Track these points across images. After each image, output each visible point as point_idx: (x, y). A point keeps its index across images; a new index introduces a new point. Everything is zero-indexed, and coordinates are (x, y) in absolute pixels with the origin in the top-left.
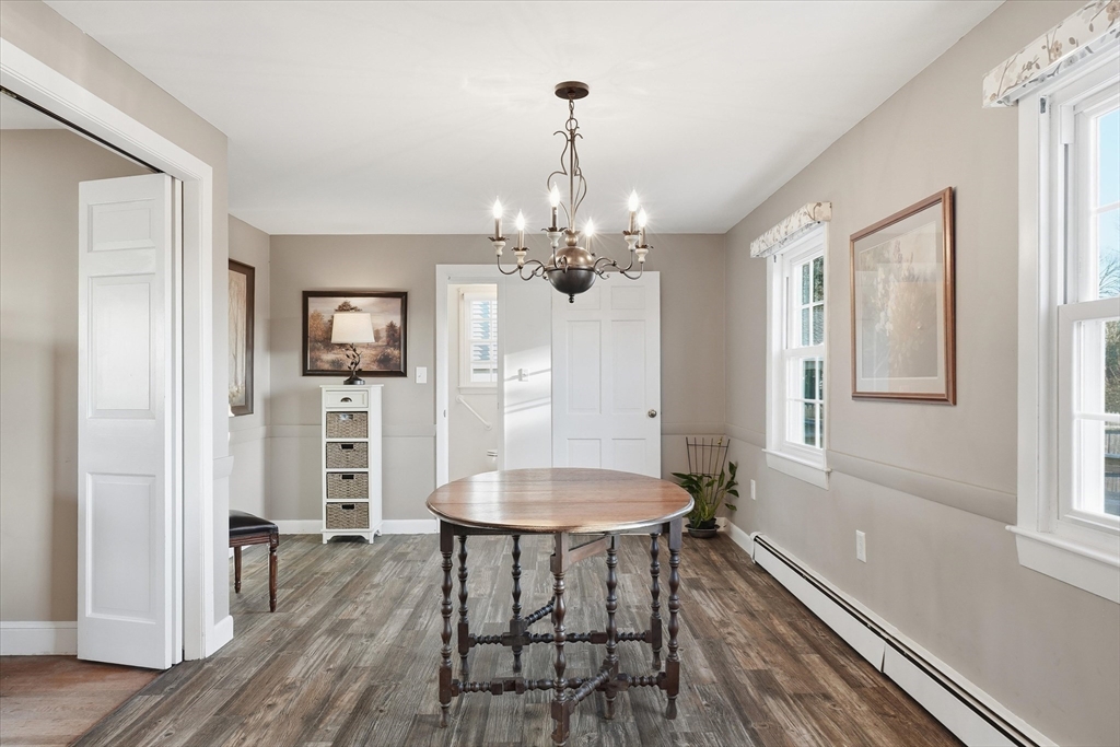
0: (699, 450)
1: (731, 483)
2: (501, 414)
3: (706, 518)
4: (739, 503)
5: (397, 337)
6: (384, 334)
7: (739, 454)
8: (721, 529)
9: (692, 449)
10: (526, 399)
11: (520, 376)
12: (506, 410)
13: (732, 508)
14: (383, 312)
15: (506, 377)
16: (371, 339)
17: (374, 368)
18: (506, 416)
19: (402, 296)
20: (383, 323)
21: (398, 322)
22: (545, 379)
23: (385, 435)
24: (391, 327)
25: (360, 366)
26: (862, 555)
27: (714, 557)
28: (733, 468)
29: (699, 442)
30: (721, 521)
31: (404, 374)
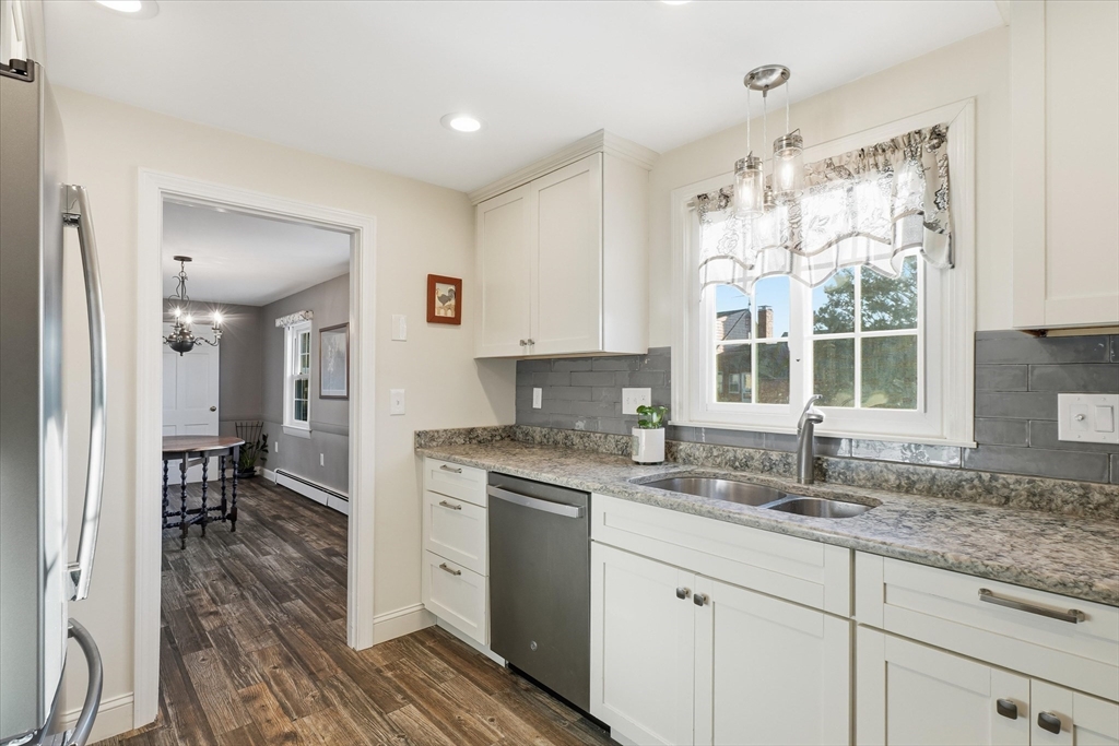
0: (244, 429)
1: (265, 446)
3: (247, 466)
4: (269, 456)
7: (269, 429)
8: (258, 473)
9: (239, 429)
13: (264, 459)
26: (322, 463)
27: (253, 485)
28: (265, 438)
29: (244, 424)
30: (257, 468)
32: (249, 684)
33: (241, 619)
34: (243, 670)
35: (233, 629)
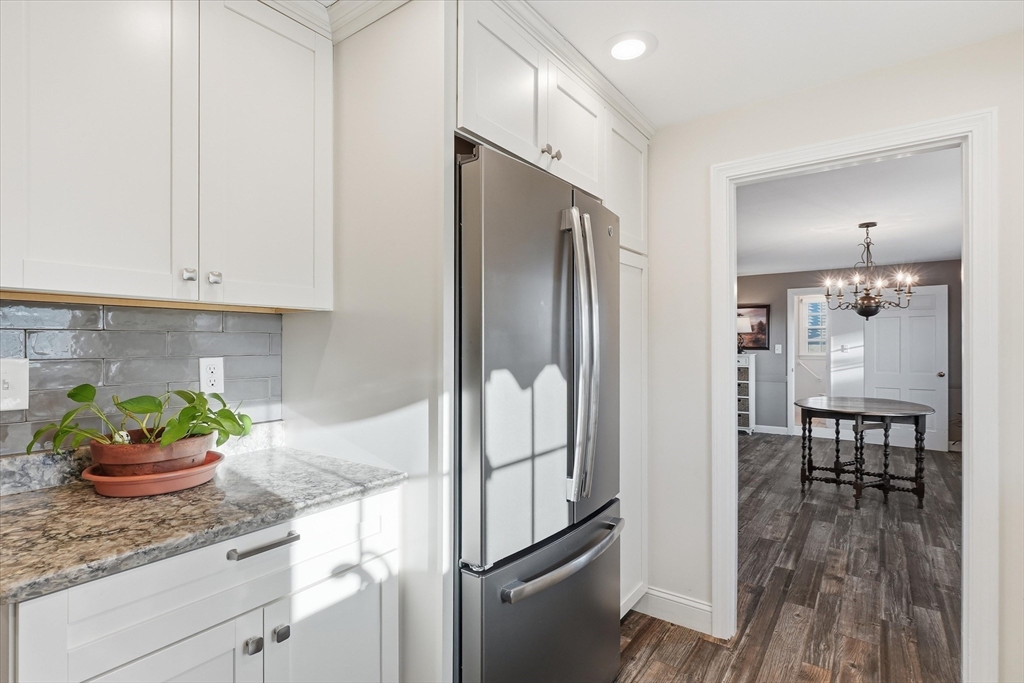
2: (829, 372)
5: (763, 329)
6: (756, 327)
10: (844, 363)
11: (843, 349)
12: (832, 370)
14: (755, 316)
15: (832, 350)
16: (750, 331)
17: (751, 345)
18: (832, 374)
19: (767, 307)
20: (756, 321)
21: (764, 320)
22: (860, 352)
23: (756, 381)
24: (761, 323)
25: (744, 344)
31: (768, 349)
32: (816, 663)
33: (859, 598)
34: (822, 647)
35: (844, 603)
